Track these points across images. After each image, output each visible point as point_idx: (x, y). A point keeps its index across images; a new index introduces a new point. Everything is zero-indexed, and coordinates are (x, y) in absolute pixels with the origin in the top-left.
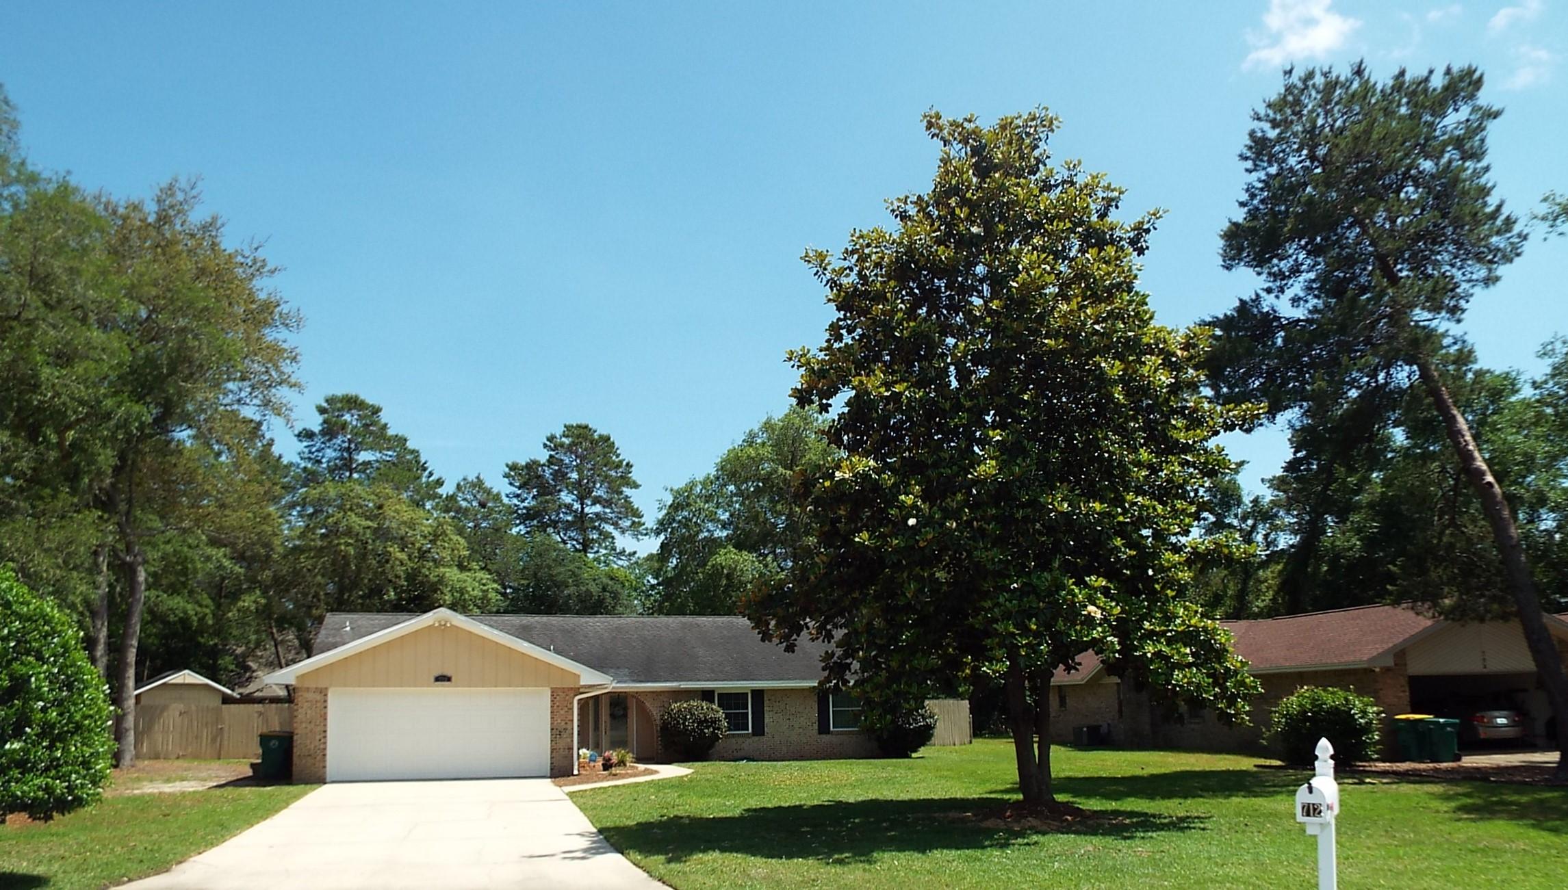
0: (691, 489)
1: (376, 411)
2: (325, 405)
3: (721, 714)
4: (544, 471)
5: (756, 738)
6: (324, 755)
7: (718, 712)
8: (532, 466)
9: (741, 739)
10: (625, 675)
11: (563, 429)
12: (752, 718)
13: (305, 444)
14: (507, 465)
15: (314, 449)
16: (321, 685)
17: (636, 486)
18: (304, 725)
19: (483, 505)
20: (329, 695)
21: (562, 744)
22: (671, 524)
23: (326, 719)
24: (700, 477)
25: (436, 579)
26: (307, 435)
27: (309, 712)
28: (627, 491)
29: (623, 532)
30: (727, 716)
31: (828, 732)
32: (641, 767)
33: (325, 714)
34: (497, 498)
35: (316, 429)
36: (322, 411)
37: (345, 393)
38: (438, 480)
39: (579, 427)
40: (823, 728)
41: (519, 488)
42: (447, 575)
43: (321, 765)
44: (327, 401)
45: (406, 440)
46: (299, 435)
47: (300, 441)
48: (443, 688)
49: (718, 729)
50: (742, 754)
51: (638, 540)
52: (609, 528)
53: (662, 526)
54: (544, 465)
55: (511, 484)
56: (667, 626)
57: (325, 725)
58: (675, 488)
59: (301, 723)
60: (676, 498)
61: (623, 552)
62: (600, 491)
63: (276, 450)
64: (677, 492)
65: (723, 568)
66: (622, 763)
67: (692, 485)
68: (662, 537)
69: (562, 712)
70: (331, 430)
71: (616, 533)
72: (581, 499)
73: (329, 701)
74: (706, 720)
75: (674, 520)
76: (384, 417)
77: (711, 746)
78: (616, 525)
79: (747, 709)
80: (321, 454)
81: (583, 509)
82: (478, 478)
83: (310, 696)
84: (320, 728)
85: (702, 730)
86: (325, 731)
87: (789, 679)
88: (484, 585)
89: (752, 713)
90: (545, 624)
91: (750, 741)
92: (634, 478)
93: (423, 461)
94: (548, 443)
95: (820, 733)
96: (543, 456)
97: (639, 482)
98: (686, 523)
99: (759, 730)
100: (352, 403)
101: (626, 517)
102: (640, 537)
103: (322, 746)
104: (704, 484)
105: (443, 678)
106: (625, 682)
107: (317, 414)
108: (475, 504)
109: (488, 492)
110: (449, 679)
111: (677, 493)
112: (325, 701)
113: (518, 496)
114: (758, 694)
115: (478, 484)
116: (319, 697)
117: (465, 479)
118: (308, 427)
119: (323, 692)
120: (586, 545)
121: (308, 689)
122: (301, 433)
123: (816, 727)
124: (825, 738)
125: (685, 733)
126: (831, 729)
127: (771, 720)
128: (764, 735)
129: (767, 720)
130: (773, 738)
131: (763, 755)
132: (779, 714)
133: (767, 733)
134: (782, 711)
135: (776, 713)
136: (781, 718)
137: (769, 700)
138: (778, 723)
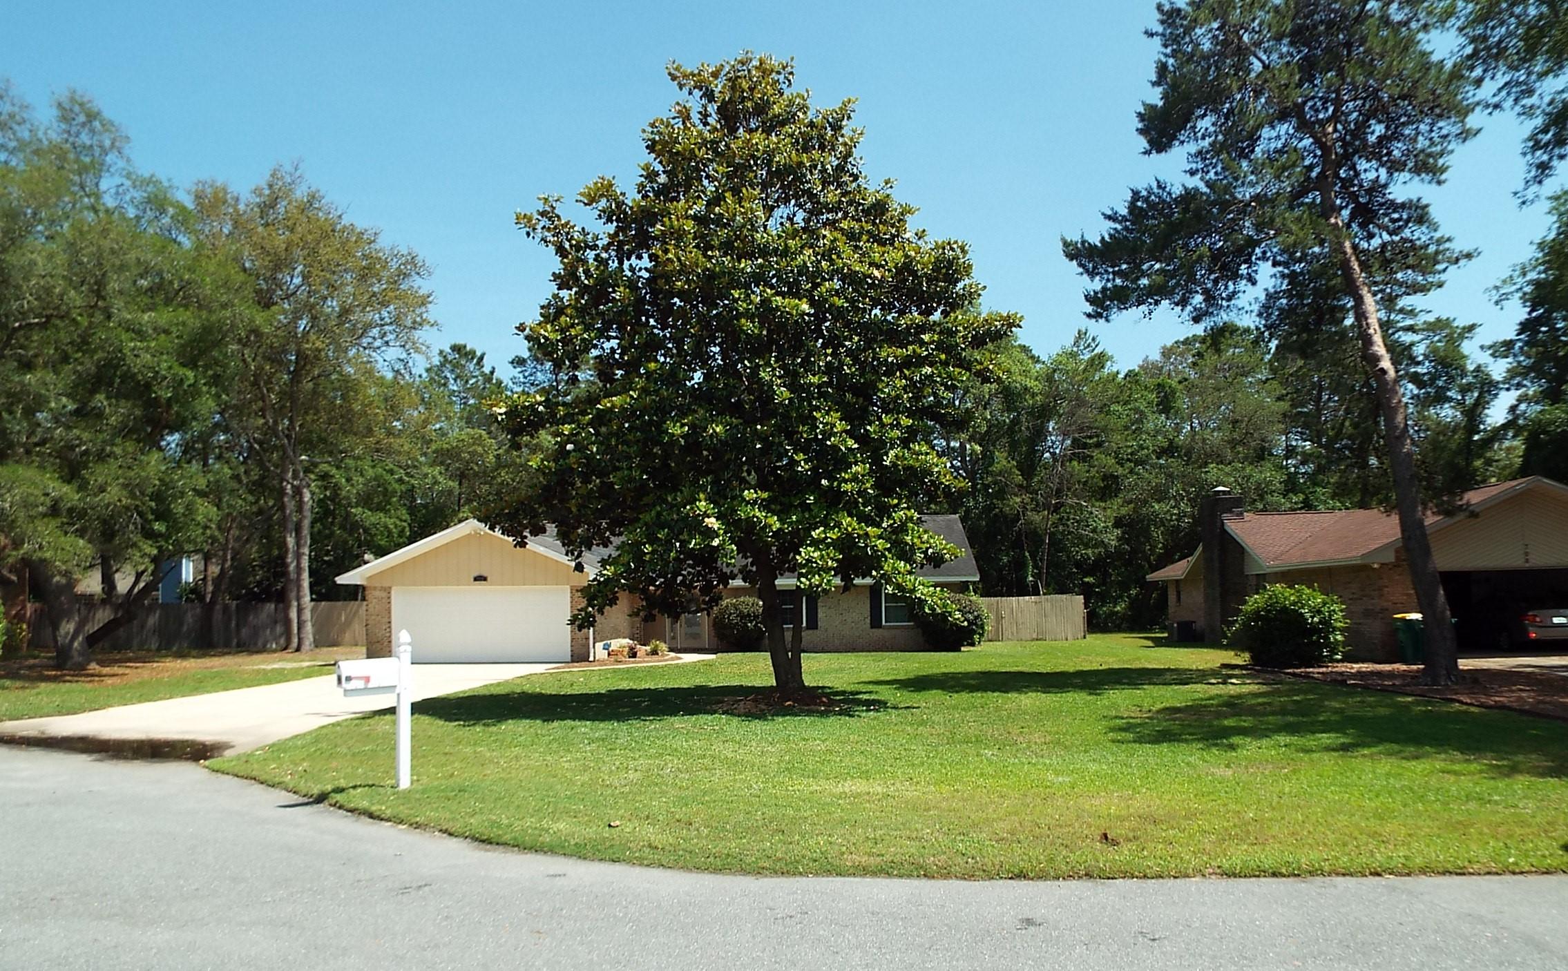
5: (811, 632)
6: (390, 642)
12: (806, 612)
13: (519, 370)
15: (526, 374)
16: (386, 585)
18: (373, 617)
20: (393, 592)
23: (390, 613)
26: (519, 362)
27: (377, 604)
31: (880, 626)
32: (672, 654)
33: (390, 608)
40: (875, 623)
43: (388, 650)
46: (512, 363)
47: (515, 367)
48: (480, 586)
49: (761, 623)
57: (390, 617)
59: (371, 615)
63: (496, 379)
66: (654, 652)
73: (393, 597)
74: (749, 615)
79: (803, 603)
83: (377, 593)
84: (386, 620)
85: (745, 624)
86: (390, 622)
89: (807, 609)
91: (805, 633)
95: (872, 627)
99: (814, 623)
103: (387, 635)
105: (480, 578)
110: (485, 579)
112: (389, 598)
116: (384, 595)
118: (519, 354)
119: (388, 590)
121: (375, 588)
122: (514, 359)
123: (868, 621)
124: (877, 632)
125: (731, 626)
126: (884, 623)
127: (825, 615)
128: (818, 628)
129: (821, 615)
130: (826, 631)
131: (817, 648)
132: (832, 610)
133: (821, 627)
134: (835, 606)
135: (829, 608)
136: (834, 613)
137: (822, 596)
138: (831, 616)
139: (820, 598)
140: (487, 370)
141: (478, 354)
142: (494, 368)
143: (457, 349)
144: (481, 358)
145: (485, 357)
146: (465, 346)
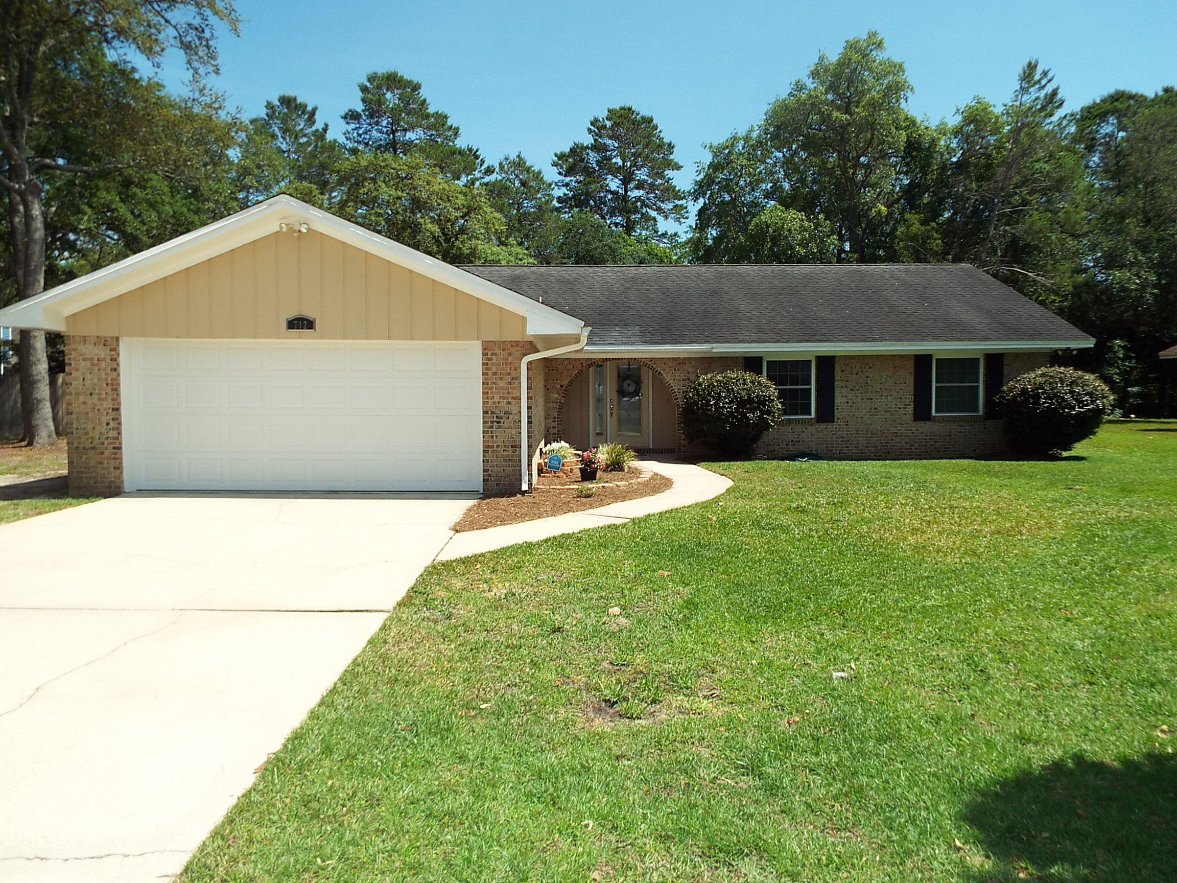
0: (732, 145)
1: (416, 87)
2: (368, 84)
3: (772, 391)
4: (588, 154)
5: (823, 426)
6: (118, 448)
7: (768, 387)
8: (577, 151)
9: (799, 428)
10: (634, 334)
11: (607, 113)
12: (817, 397)
13: (353, 126)
14: (556, 155)
15: (361, 132)
16: (107, 332)
17: (678, 167)
18: (82, 399)
19: (523, 184)
20: (122, 349)
21: (501, 438)
22: (709, 186)
24: (742, 133)
25: (468, 252)
26: (351, 116)
27: (89, 376)
28: (669, 173)
29: (666, 217)
30: (782, 394)
31: (927, 417)
32: (649, 470)
33: (117, 380)
34: (538, 176)
35: (359, 107)
36: (364, 89)
37: (385, 72)
38: (488, 167)
39: (622, 109)
40: (921, 413)
41: (565, 176)
42: (480, 247)
43: (113, 463)
44: (369, 80)
45: (446, 117)
46: (345, 118)
47: (348, 123)
48: (301, 341)
49: (768, 413)
50: (801, 448)
51: (680, 223)
52: (653, 214)
53: (701, 188)
54: (587, 147)
55: (560, 173)
56: (699, 276)
57: (117, 399)
58: (715, 144)
59: (78, 394)
60: (715, 155)
61: (664, 235)
62: (642, 174)
63: (330, 136)
64: (717, 148)
65: (768, 227)
66: (616, 466)
67: (735, 139)
68: (701, 202)
69: (502, 384)
70: (374, 108)
71: (660, 218)
72: (625, 182)
73: (123, 359)
74: (750, 400)
75: (713, 182)
76: (424, 93)
77: (756, 437)
78: (659, 210)
79: (810, 384)
80: (368, 137)
81: (626, 192)
82: (519, 156)
83: (90, 350)
85: (744, 415)
86: (118, 409)
87: (874, 340)
88: (521, 260)
89: (817, 390)
90: (542, 274)
91: (813, 428)
92: (676, 160)
93: (475, 149)
94: (592, 128)
95: (915, 420)
96: (588, 140)
97: (681, 164)
98: (727, 187)
99: (826, 414)
100: (392, 80)
101: (668, 199)
102: (682, 220)
103: (112, 434)
104: (747, 139)
105: (300, 323)
106: (633, 343)
107: (360, 91)
108: (517, 184)
109: (528, 170)
110: (310, 325)
111: (717, 151)
112: (114, 360)
113: (567, 185)
114: (826, 363)
115: (519, 164)
116: (102, 352)
117: (506, 159)
118: (352, 108)
119: (112, 345)
120: (629, 228)
121: (85, 339)
122: (347, 114)
123: (910, 409)
124: (925, 427)
125: (719, 416)
126: (933, 413)
127: (845, 400)
128: (833, 421)
129: (839, 400)
130: (847, 425)
131: (832, 450)
132: (857, 392)
133: (838, 419)
134: (862, 387)
135: (852, 390)
136: (859, 397)
137: (842, 371)
138: (855, 403)
139: (838, 375)
140: (319, 126)
141: (309, 108)
142: (327, 125)
143: (286, 101)
144: (313, 113)
145: (317, 113)
146: (295, 99)
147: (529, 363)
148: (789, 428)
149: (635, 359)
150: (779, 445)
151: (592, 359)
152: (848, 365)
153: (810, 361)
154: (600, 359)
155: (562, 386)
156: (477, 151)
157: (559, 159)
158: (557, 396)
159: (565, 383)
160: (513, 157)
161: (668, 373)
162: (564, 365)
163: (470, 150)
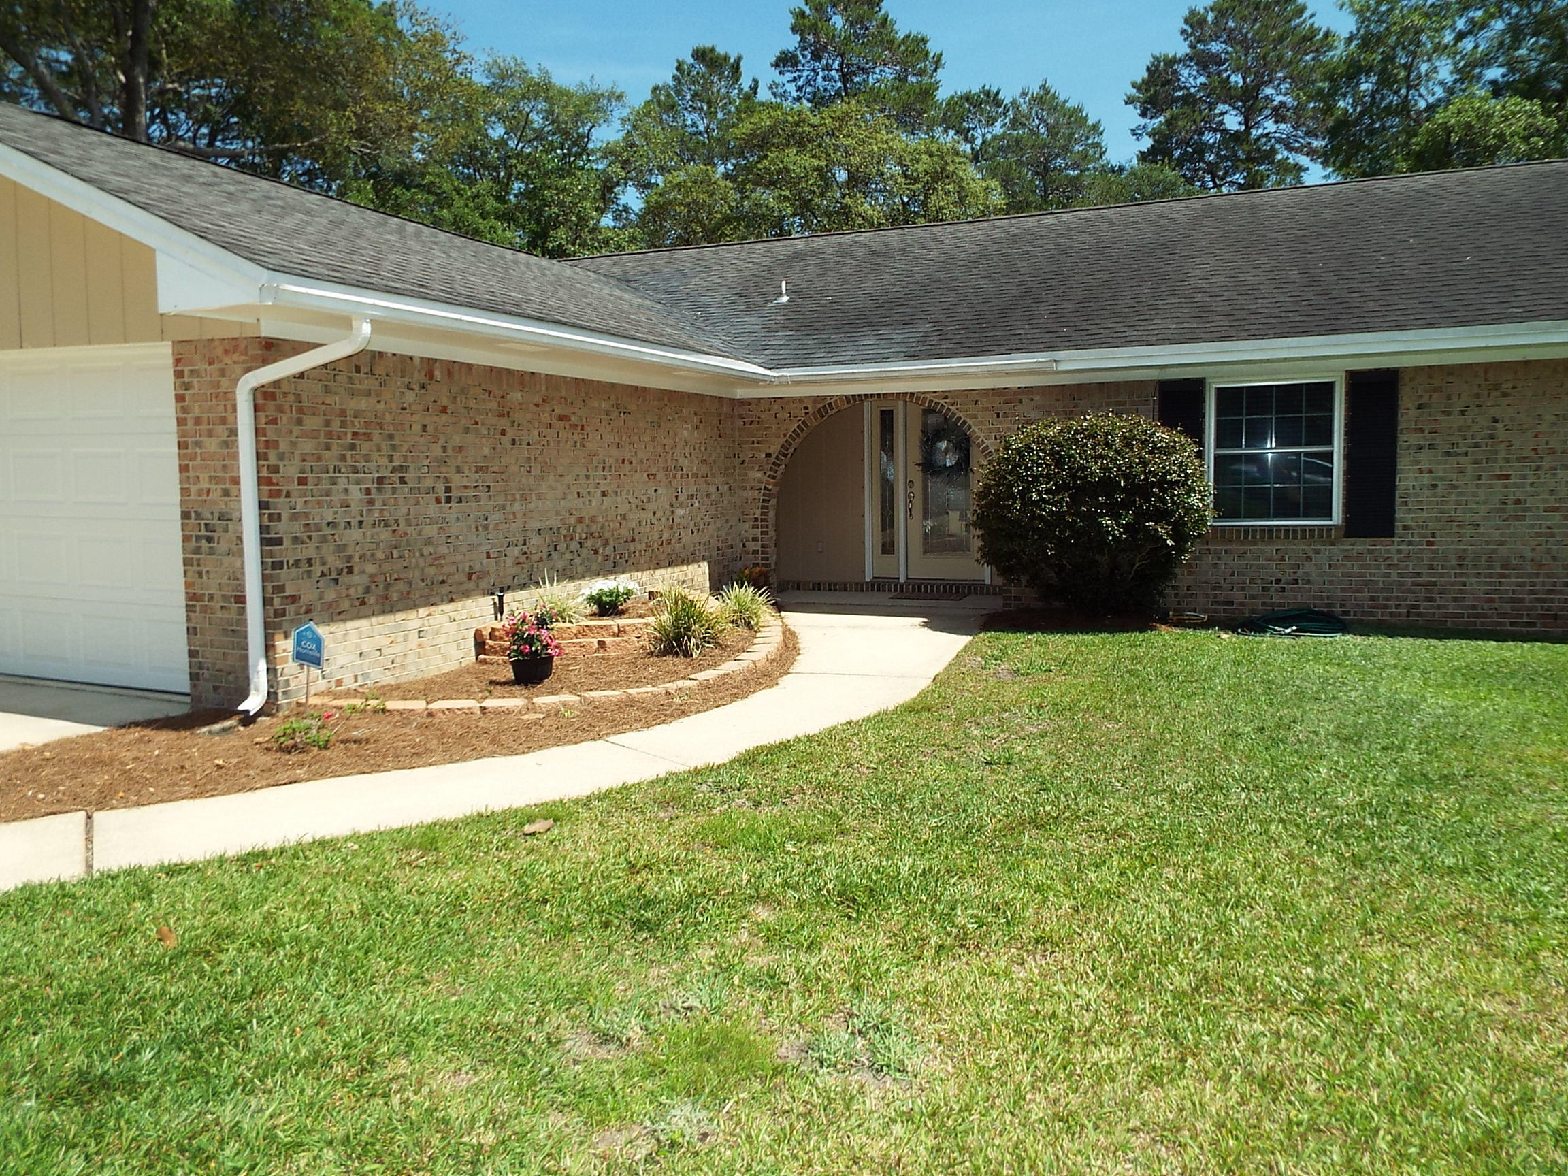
2: (804, 9)
4: (1179, 73)
5: (1361, 545)
8: (1159, 70)
9: (1300, 548)
10: (906, 340)
12: (1348, 471)
13: (789, 76)
14: (1134, 85)
19: (1055, 133)
21: (215, 577)
26: (785, 61)
34: (1075, 115)
36: (802, 17)
41: (1151, 117)
45: (923, 40)
46: (776, 65)
47: (781, 73)
54: (1178, 60)
55: (1141, 114)
62: (1278, 95)
69: (212, 446)
72: (1244, 112)
74: (1109, 485)
78: (1313, 153)
79: (1329, 441)
81: (1249, 128)
82: (1043, 87)
89: (1349, 457)
91: (1336, 552)
94: (1186, 27)
99: (1375, 515)
108: (1040, 133)
109: (1060, 108)
113: (1153, 131)
114: (1377, 388)
115: (1043, 99)
117: (1024, 94)
118: (785, 48)
122: (778, 59)
127: (1426, 480)
128: (1392, 535)
129: (1409, 479)
130: (1430, 544)
131: (1386, 606)
132: (1462, 459)
133: (1405, 527)
134: (1477, 445)
135: (1448, 454)
136: (1469, 473)
137: (1420, 406)
138: (1454, 487)
139: (1408, 415)
141: (732, 60)
142: (756, 81)
143: (701, 55)
144: (736, 68)
145: (742, 64)
146: (713, 50)
147: (264, 396)
148: (1270, 550)
149: (912, 394)
150: (1243, 589)
151: (824, 398)
152: (1438, 389)
153: (1330, 386)
154: (840, 397)
155: (768, 455)
156: (997, 93)
157: (1139, 90)
158: (759, 475)
159: (775, 449)
160: (1035, 90)
161: (982, 423)
162: (773, 412)
163: (987, 94)
